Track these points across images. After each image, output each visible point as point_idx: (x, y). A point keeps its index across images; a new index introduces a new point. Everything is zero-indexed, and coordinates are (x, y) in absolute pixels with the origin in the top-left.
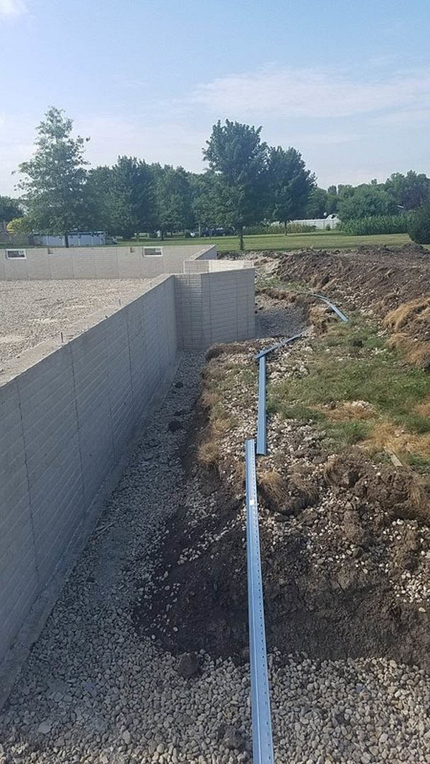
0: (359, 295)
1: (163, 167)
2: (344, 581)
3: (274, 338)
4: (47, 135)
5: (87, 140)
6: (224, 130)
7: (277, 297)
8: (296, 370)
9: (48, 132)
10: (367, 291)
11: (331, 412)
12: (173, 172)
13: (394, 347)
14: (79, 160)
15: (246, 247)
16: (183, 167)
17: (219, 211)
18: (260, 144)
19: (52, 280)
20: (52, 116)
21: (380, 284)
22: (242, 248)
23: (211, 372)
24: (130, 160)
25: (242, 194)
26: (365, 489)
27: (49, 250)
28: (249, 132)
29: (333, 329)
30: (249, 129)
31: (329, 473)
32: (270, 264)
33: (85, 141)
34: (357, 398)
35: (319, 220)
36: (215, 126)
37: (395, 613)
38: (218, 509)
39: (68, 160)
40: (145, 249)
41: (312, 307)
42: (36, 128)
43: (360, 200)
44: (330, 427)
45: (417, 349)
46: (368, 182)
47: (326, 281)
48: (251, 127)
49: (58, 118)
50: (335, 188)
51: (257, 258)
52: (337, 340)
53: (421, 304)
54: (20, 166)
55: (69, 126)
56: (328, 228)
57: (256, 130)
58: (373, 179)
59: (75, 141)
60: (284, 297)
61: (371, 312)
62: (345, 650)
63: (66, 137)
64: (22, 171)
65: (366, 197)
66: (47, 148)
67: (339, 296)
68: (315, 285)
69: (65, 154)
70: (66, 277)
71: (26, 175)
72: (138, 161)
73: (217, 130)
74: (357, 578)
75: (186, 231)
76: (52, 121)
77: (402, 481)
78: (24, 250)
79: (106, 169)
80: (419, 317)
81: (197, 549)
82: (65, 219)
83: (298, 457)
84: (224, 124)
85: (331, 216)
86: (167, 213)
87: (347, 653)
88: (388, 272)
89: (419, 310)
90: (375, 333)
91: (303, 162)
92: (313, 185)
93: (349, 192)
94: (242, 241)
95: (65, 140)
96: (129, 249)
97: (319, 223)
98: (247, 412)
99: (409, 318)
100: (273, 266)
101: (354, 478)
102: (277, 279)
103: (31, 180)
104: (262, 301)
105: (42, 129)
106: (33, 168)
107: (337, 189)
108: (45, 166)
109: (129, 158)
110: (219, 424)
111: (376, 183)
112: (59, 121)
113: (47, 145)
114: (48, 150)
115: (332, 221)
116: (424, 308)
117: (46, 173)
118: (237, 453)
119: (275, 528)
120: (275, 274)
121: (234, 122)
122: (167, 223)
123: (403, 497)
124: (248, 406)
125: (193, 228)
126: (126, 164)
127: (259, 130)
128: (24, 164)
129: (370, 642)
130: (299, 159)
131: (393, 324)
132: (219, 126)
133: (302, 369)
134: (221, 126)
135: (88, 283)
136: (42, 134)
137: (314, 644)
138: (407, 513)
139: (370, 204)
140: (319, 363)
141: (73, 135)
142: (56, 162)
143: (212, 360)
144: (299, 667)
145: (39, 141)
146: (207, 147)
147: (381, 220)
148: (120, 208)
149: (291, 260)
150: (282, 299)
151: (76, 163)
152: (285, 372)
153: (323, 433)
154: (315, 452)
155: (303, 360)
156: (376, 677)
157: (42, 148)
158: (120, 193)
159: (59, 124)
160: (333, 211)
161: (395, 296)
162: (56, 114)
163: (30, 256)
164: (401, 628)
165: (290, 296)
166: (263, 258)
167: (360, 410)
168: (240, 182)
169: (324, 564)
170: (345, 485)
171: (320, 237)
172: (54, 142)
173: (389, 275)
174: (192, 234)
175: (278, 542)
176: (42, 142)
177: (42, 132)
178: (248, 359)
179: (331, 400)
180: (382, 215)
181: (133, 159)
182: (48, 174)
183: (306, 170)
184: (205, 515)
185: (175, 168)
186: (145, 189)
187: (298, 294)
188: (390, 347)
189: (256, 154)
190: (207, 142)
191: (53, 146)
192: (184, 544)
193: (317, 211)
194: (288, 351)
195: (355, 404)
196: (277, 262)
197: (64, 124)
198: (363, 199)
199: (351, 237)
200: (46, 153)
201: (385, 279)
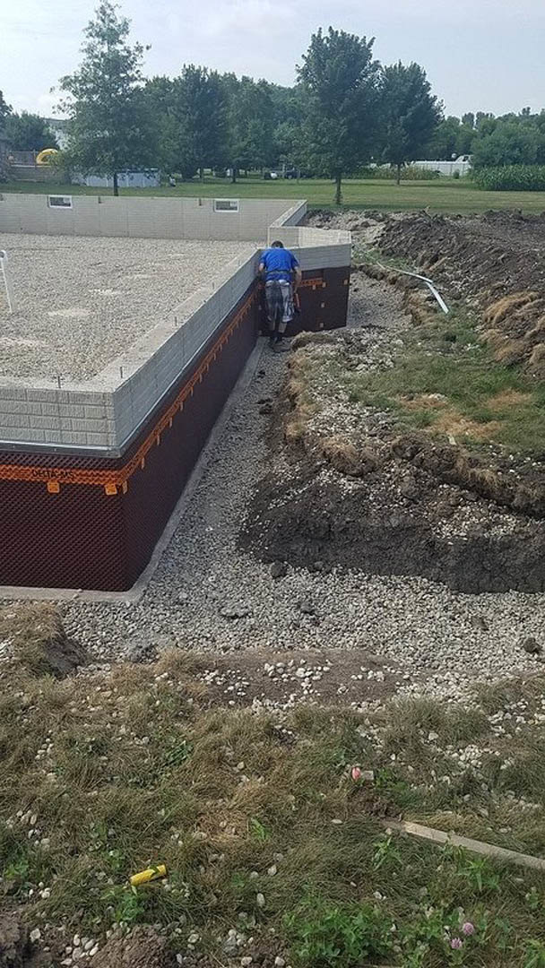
0: (467, 281)
1: (239, 79)
2: (394, 522)
3: (365, 328)
4: (97, 40)
5: (148, 48)
6: (325, 41)
7: (375, 277)
8: (382, 362)
9: (97, 35)
10: (477, 277)
11: (409, 403)
12: (253, 86)
13: (486, 343)
14: (136, 76)
15: (345, 200)
16: (266, 80)
17: (312, 151)
18: (372, 62)
19: (102, 236)
20: (104, 13)
21: (493, 269)
22: (338, 202)
23: (298, 361)
24: (198, 71)
25: (344, 130)
26: (422, 460)
27: (99, 199)
28: (359, 45)
29: (431, 321)
30: (359, 41)
31: (394, 448)
32: (372, 229)
33: (145, 49)
34: (435, 391)
35: (445, 162)
36: (314, 35)
37: (431, 545)
38: (302, 473)
39: (122, 75)
40: (218, 202)
41: (414, 292)
42: (83, 30)
43: (500, 140)
44: (404, 414)
45: (506, 346)
46: (518, 112)
47: (435, 259)
48: (361, 38)
49: (111, 17)
50: (473, 116)
51: (357, 219)
52: (430, 333)
53: (523, 299)
54: (61, 80)
55: (125, 29)
56: (457, 176)
57: (367, 42)
58: (526, 107)
59: (132, 49)
60: (383, 276)
61: (476, 303)
62: (390, 569)
63: (121, 43)
64: (63, 87)
65: (509, 137)
66: (96, 57)
67: (444, 281)
68: (421, 264)
69: (117, 65)
70: (119, 233)
71: (68, 93)
72: (209, 73)
73: (317, 41)
74: (405, 519)
75: (266, 170)
76: (103, 21)
77: (451, 454)
78: (70, 197)
79: (164, 80)
80: (518, 313)
81: (283, 500)
82: (115, 154)
83: (371, 436)
84: (326, 34)
85: (462, 157)
86: (242, 144)
87: (390, 572)
88: (502, 256)
89: (520, 305)
90: (473, 327)
91: (429, 84)
92: (439, 116)
93: (489, 125)
94: (339, 188)
95: (119, 47)
96: (198, 202)
97: (444, 167)
98: (331, 400)
99: (508, 312)
100: (376, 232)
101: (415, 451)
102: (378, 252)
103: (75, 100)
104: (358, 281)
105: (91, 30)
106: (78, 85)
107: (476, 118)
108: (93, 81)
109: (196, 68)
110: (303, 408)
111: (528, 112)
112: (112, 21)
113: (96, 52)
114: (96, 61)
115: (461, 165)
116: (525, 303)
117: (94, 91)
118: (320, 430)
119: (347, 485)
120: (377, 245)
121: (340, 32)
122: (241, 159)
123: (451, 466)
124: (333, 395)
125: (274, 165)
126: (192, 76)
127: (371, 43)
128: (66, 78)
129: (410, 565)
130: (423, 79)
131: (492, 319)
132: (319, 36)
133: (389, 363)
134: (322, 37)
135: (147, 244)
136: (91, 38)
137: (367, 563)
138: (452, 479)
139: (514, 147)
140: (407, 358)
141: (129, 41)
142: (106, 76)
143: (299, 349)
144: (356, 576)
145: (86, 47)
146: (302, 64)
147: (525, 171)
148: (181, 136)
149: (398, 229)
150: (382, 279)
151: (133, 79)
152: (371, 364)
153: (397, 418)
154: (385, 432)
155: (391, 353)
156: (411, 587)
157: (90, 58)
158: (183, 116)
159: (111, 24)
160: (466, 151)
161: (503, 286)
162: (108, 12)
163: (78, 205)
164: (434, 555)
165: (390, 277)
166: (365, 220)
167: (435, 402)
168: (343, 114)
169: (380, 509)
170: (407, 458)
171: (442, 191)
172: (105, 50)
173: (503, 259)
174: (272, 175)
175: (348, 494)
176: (90, 50)
177: (91, 35)
178: (336, 350)
179: (411, 392)
180: (526, 164)
181: (202, 69)
182: (96, 93)
183: (432, 96)
184: (290, 477)
185: (256, 81)
186: (215, 112)
187: (401, 275)
188: (482, 343)
189: (366, 76)
190: (303, 56)
191: (103, 55)
192: (272, 496)
193: (443, 149)
194: (377, 343)
195: (432, 396)
196: (381, 226)
197: (119, 25)
198: (504, 140)
199: (483, 192)
200: (95, 64)
201: (497, 264)
